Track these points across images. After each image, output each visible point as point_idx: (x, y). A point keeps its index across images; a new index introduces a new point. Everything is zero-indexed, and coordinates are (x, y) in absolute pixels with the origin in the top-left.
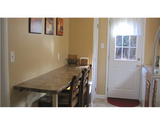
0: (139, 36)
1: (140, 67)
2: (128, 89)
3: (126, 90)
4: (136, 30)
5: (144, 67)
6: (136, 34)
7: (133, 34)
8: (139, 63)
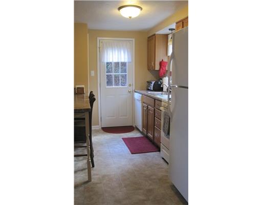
0: (128, 62)
1: (131, 93)
2: (121, 116)
3: (120, 117)
4: (126, 57)
5: (135, 92)
6: (126, 61)
7: (123, 61)
8: (131, 89)
